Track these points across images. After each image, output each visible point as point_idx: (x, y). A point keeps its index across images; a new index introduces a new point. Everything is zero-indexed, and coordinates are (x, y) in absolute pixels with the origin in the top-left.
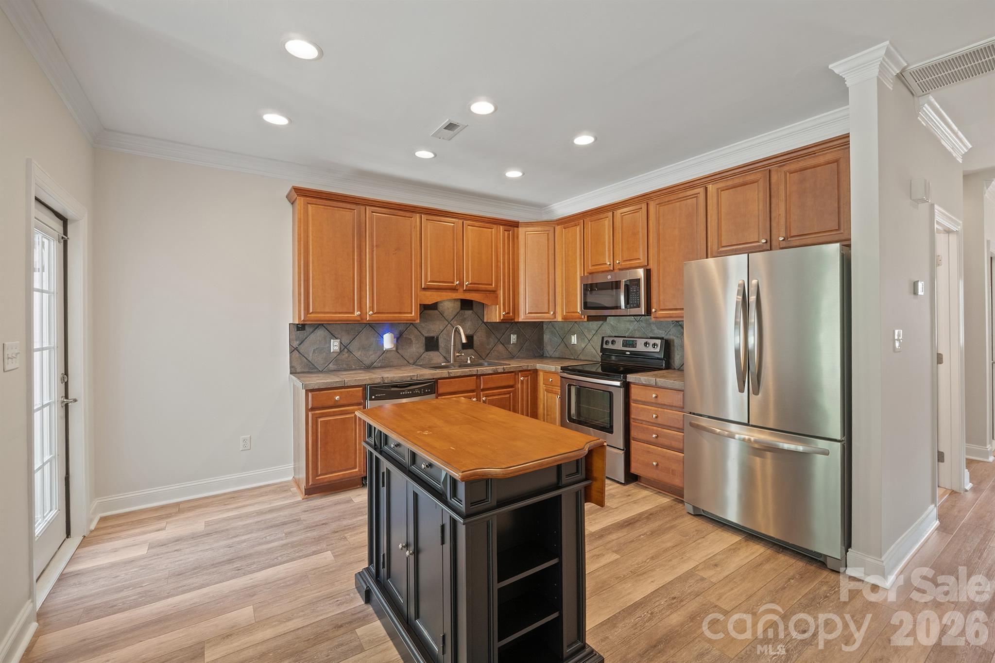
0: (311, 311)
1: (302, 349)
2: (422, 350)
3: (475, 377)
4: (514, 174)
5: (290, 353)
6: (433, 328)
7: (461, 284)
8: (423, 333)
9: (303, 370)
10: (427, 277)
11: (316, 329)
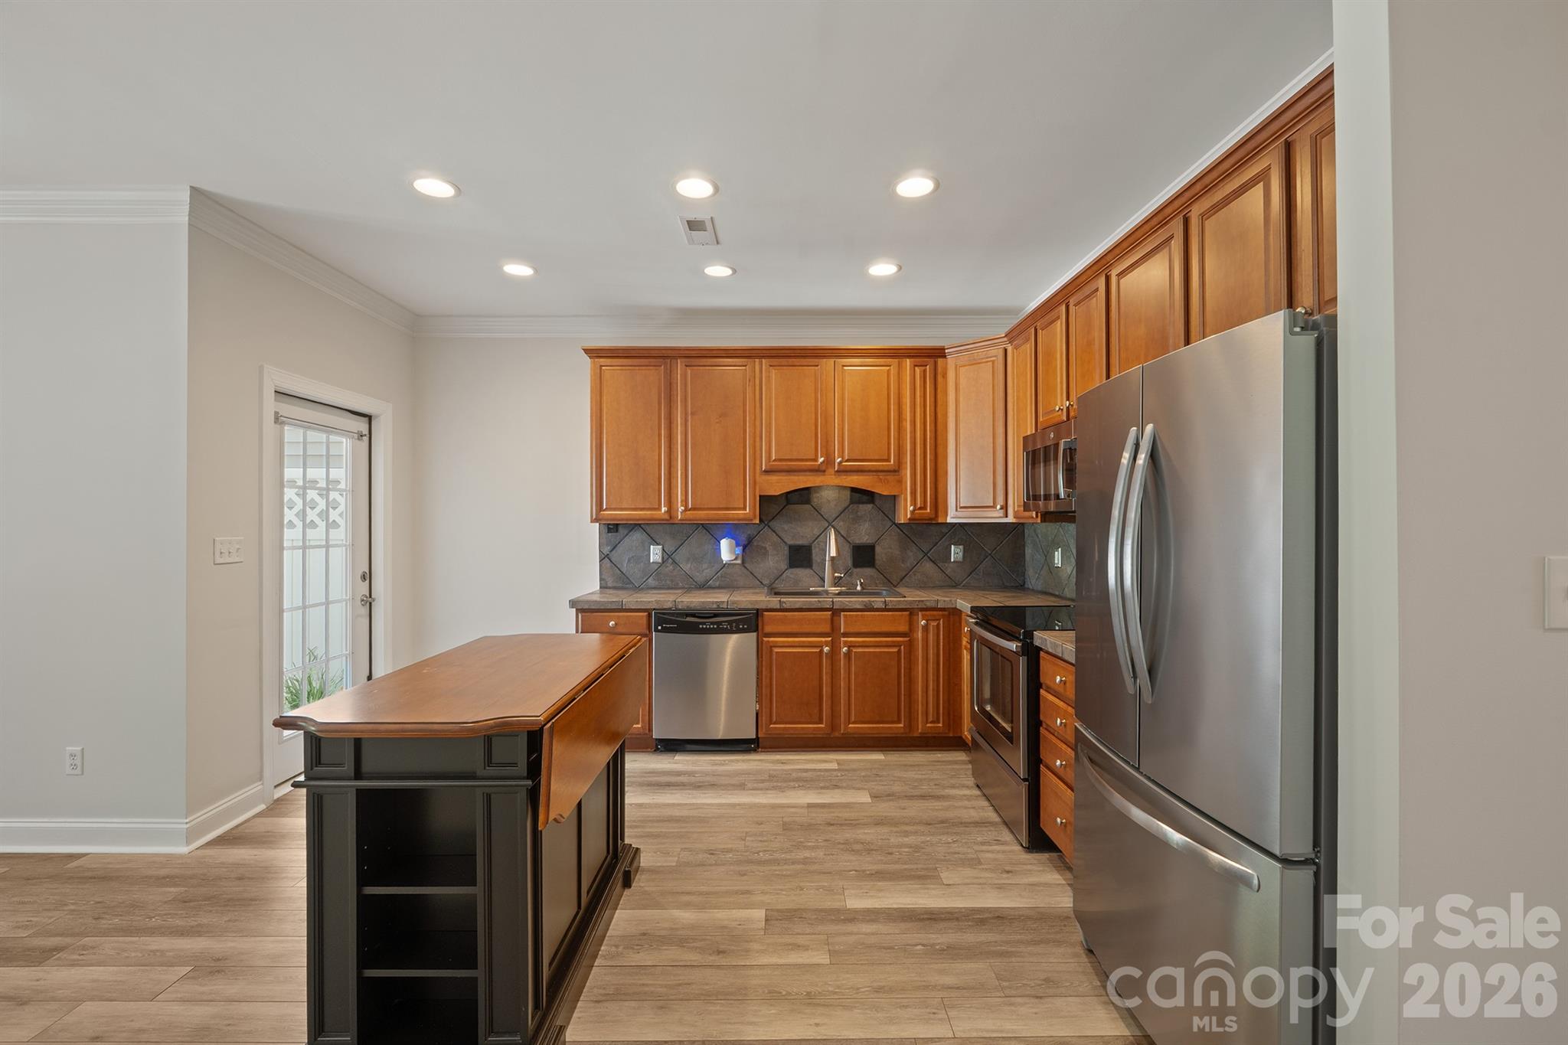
0: (605, 507)
1: (614, 556)
2: (783, 565)
3: (830, 613)
4: (883, 269)
5: (600, 561)
6: (799, 532)
7: (829, 461)
8: (786, 540)
9: (615, 584)
10: (772, 451)
11: (630, 531)
